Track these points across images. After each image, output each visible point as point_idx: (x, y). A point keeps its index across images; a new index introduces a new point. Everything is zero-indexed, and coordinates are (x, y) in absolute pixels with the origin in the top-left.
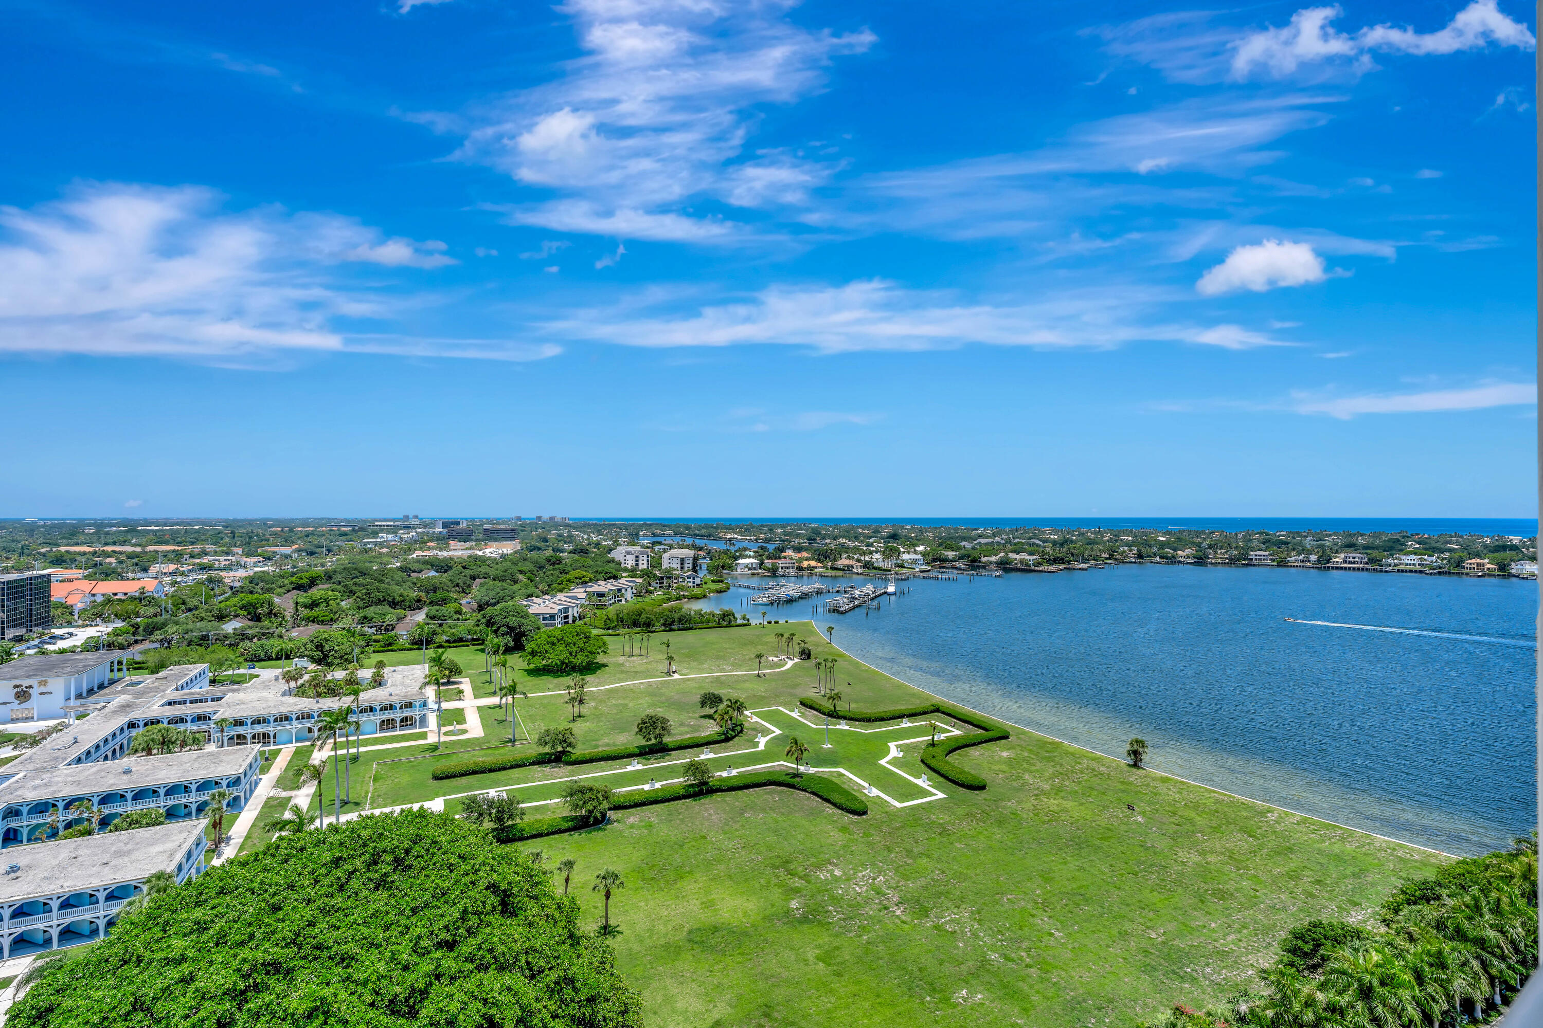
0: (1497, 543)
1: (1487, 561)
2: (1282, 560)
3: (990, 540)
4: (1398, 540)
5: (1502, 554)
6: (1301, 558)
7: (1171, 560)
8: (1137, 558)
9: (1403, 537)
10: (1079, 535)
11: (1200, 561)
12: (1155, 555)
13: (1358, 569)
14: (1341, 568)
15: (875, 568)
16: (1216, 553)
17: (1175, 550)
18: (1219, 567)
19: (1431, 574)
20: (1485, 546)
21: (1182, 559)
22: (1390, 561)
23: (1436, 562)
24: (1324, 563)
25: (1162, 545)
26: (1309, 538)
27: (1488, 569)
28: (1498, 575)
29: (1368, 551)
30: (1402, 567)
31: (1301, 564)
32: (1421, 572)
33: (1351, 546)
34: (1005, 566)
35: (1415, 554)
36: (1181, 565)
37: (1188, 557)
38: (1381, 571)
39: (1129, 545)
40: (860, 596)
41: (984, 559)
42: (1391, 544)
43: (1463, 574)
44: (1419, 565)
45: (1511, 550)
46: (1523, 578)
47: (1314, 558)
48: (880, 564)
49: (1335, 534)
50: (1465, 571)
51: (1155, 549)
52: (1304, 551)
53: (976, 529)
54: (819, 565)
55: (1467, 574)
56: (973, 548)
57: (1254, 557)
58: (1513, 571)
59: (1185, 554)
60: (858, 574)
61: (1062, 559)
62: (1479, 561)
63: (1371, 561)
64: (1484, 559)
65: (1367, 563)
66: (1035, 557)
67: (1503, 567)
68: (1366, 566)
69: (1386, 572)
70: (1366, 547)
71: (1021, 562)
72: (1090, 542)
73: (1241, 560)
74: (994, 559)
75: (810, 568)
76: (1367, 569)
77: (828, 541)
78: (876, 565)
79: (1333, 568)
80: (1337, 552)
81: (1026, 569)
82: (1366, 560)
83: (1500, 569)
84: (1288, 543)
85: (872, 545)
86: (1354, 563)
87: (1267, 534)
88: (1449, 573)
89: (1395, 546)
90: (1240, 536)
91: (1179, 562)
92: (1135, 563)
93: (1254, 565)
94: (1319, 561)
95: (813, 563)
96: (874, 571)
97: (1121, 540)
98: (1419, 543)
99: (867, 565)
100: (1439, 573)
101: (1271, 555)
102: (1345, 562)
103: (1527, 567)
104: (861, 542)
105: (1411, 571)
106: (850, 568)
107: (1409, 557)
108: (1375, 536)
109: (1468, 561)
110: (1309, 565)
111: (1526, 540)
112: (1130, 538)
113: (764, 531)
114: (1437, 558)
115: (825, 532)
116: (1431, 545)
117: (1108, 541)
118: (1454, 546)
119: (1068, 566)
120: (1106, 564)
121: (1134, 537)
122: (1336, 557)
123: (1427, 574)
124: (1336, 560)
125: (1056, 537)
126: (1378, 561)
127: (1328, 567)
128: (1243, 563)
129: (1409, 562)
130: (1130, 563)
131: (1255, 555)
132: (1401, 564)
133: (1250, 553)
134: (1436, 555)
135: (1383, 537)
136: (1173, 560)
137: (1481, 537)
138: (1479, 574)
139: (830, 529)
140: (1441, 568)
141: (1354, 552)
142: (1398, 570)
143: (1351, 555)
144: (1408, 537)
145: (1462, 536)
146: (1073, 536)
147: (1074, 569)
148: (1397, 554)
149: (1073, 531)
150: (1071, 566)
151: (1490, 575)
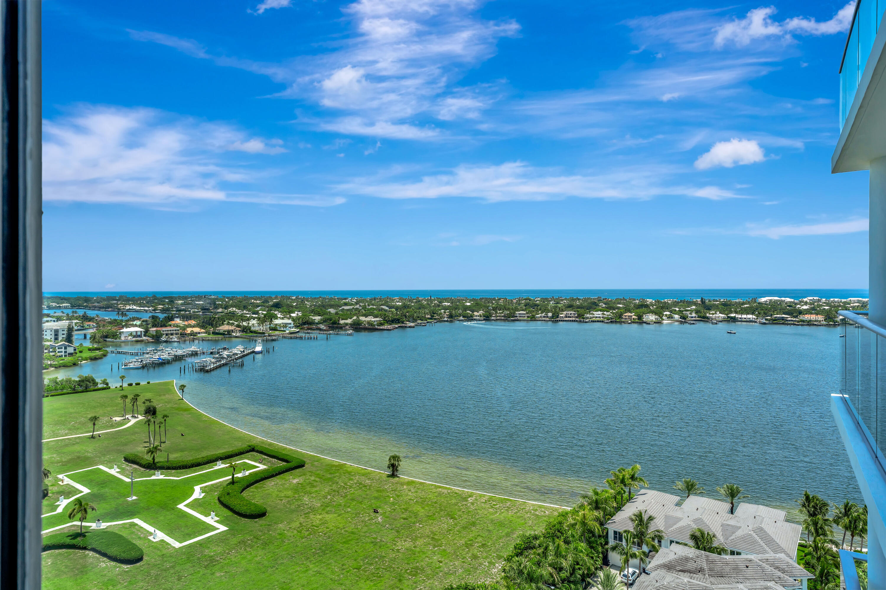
0: (640, 303)
1: (633, 314)
2: (533, 317)
3: (351, 307)
4: (595, 303)
5: (641, 310)
6: (543, 315)
7: (470, 318)
8: (449, 318)
9: (598, 301)
10: (416, 302)
11: (487, 318)
12: (460, 315)
13: (572, 321)
14: (564, 321)
15: (251, 332)
16: (496, 312)
17: (473, 312)
18: (498, 322)
19: (607, 323)
20: (635, 304)
21: (477, 318)
22: (588, 315)
23: (610, 315)
24: (555, 319)
25: (466, 308)
26: (552, 302)
27: (633, 319)
28: (638, 322)
29: (579, 310)
30: (594, 319)
31: (543, 319)
32: (602, 321)
33: (570, 307)
34: (357, 327)
35: (601, 311)
37: (481, 316)
38: (584, 322)
39: (445, 308)
40: (228, 356)
41: (342, 322)
42: (590, 305)
43: (622, 322)
44: (602, 317)
45: (645, 307)
47: (550, 314)
48: (256, 329)
49: (566, 299)
50: (623, 320)
51: (460, 311)
52: (546, 310)
53: (345, 299)
54: (203, 330)
55: (624, 322)
56: (337, 313)
57: (518, 315)
58: (644, 320)
59: (478, 314)
60: (236, 337)
61: (398, 320)
62: (630, 314)
63: (579, 316)
65: (576, 317)
66: (378, 319)
67: (640, 317)
68: (577, 319)
69: (586, 322)
70: (579, 307)
71: (369, 323)
72: (422, 307)
73: (510, 318)
74: (349, 321)
75: (193, 334)
76: (577, 321)
77: (220, 310)
78: (252, 329)
79: (560, 320)
80: (562, 311)
81: (371, 329)
82: (577, 315)
83: (638, 319)
84: (539, 306)
85: (257, 313)
86: (570, 317)
87: (530, 300)
88: (616, 322)
89: (593, 306)
90: (515, 301)
91: (475, 319)
92: (447, 321)
93: (518, 320)
94: (552, 317)
95: (196, 330)
96: (251, 334)
97: (442, 306)
98: (605, 304)
99: (245, 330)
100: (611, 322)
101: (527, 313)
102: (566, 317)
103: (650, 317)
104: (249, 310)
105: (598, 321)
106: (229, 332)
107: (597, 313)
108: (585, 300)
109: (625, 314)
110: (547, 319)
111: (654, 301)
112: (449, 304)
113: (164, 303)
114: (611, 313)
115: (221, 303)
116: (611, 305)
117: (434, 306)
118: (621, 306)
119: (402, 325)
120: (428, 322)
121: (452, 303)
122: (562, 314)
123: (605, 323)
124: (562, 316)
125: (400, 304)
126: (582, 315)
127: (557, 320)
128: (512, 319)
129: (597, 316)
130: (445, 321)
131: (519, 314)
132: (594, 317)
133: (517, 313)
134: (611, 311)
135: (589, 301)
136: (471, 318)
137: (635, 300)
138: (629, 322)
139: (227, 300)
140: (612, 319)
141: (572, 310)
142: (592, 321)
143: (569, 312)
144: (601, 300)
145: (626, 300)
146: (412, 303)
147: (406, 327)
148: (593, 311)
149: (413, 299)
150: (404, 325)
151: (634, 322)
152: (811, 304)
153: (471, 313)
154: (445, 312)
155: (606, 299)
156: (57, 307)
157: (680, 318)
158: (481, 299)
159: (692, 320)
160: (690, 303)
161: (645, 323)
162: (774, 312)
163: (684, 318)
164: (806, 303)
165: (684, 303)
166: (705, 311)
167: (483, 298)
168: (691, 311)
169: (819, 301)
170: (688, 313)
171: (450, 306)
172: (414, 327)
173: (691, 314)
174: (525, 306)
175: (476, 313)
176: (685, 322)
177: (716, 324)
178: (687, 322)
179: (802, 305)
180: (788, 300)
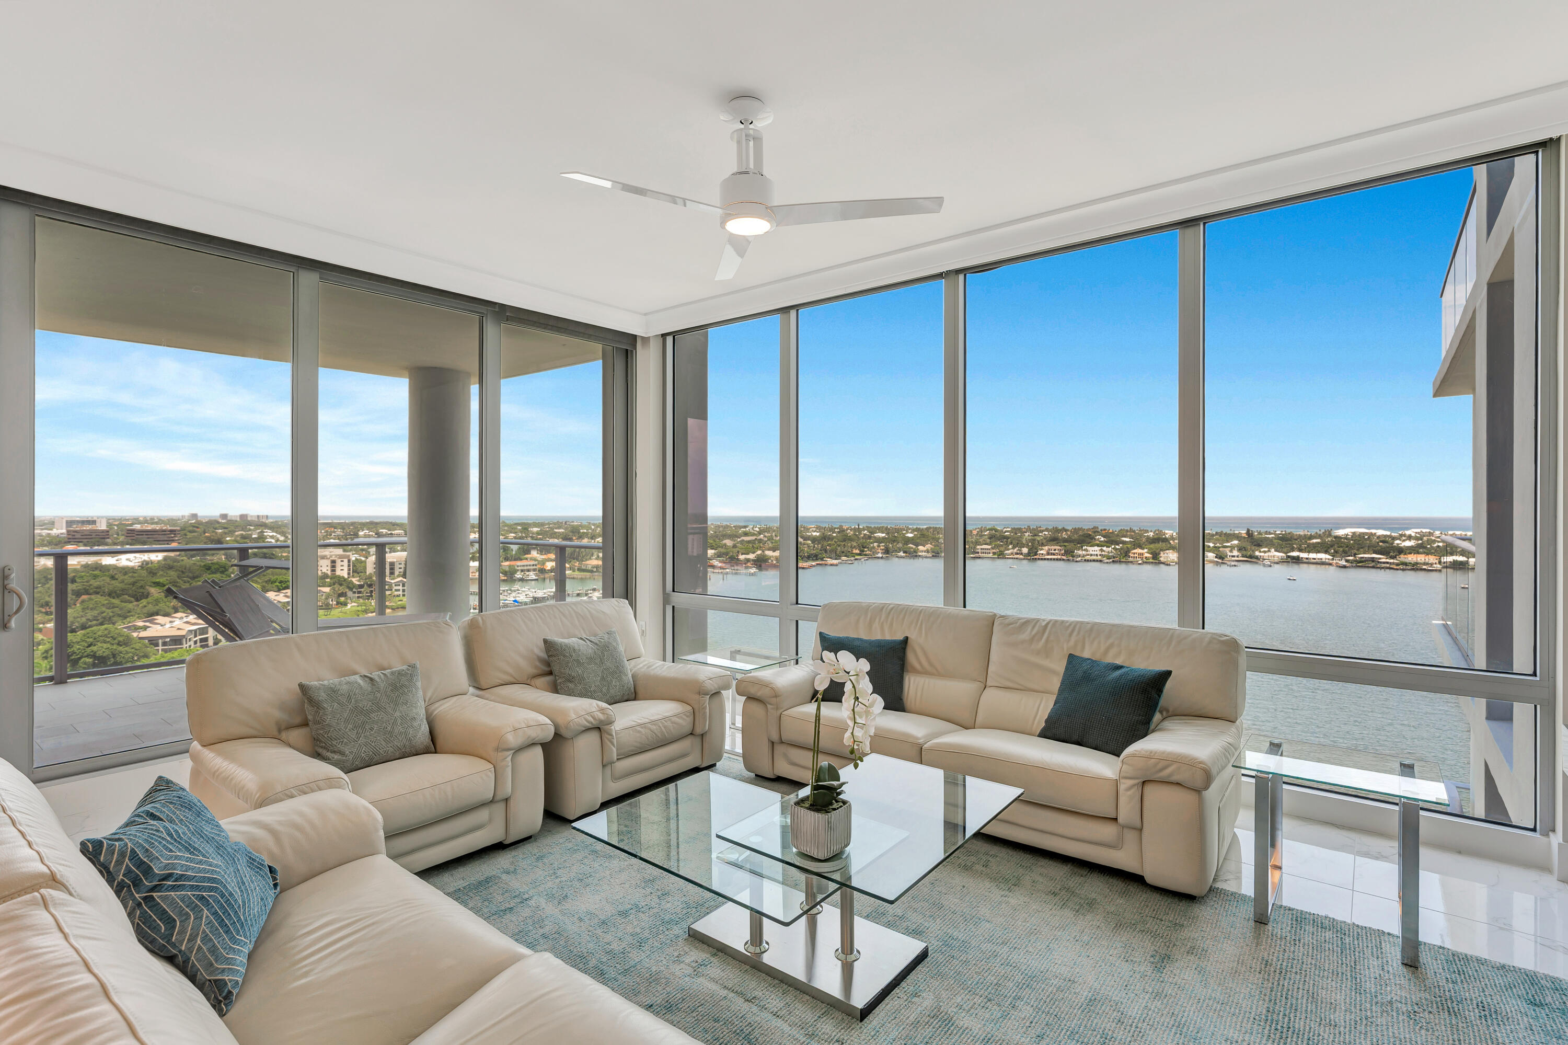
0: (1155, 537)
1: (1146, 550)
2: (1001, 553)
3: (753, 538)
4: (1090, 535)
5: (1157, 545)
6: (1015, 550)
7: (913, 555)
8: (884, 553)
9: (1095, 532)
10: (839, 532)
12: (899, 550)
13: (1057, 559)
14: (1045, 559)
17: (917, 545)
19: (1107, 563)
20: (1148, 537)
21: (924, 554)
23: (1112, 552)
24: (1032, 556)
25: (908, 541)
26: (1027, 534)
27: (1146, 557)
28: (1152, 563)
29: (1066, 544)
30: (1088, 557)
31: (1016, 556)
32: (1101, 561)
33: (1054, 540)
34: (762, 564)
35: (1098, 546)
36: (921, 559)
37: (927, 551)
38: (1073, 560)
39: (879, 541)
41: (742, 557)
42: (1083, 537)
43: (1129, 562)
44: (1100, 555)
45: (1163, 542)
46: (1167, 565)
47: (1025, 550)
49: (1047, 530)
50: (1131, 559)
51: (900, 545)
52: (1019, 544)
53: (745, 527)
55: (1132, 562)
56: (734, 546)
57: (980, 551)
58: (1162, 559)
59: (924, 549)
61: (817, 555)
62: (1140, 551)
63: (1067, 552)
64: (1143, 549)
65: (1063, 554)
67: (1155, 556)
68: (1064, 557)
69: (1076, 561)
70: (1065, 541)
72: (846, 539)
74: (751, 556)
76: (1063, 560)
79: (1039, 559)
80: (1043, 545)
82: (1063, 552)
83: (1153, 558)
84: (1009, 538)
86: (1054, 554)
87: (996, 530)
88: (1120, 561)
89: (1086, 538)
90: (975, 532)
91: (920, 556)
92: (882, 558)
93: (980, 558)
94: (1029, 554)
97: (875, 537)
98: (1104, 536)
100: (1113, 561)
101: (992, 548)
102: (1048, 554)
103: (1170, 555)
105: (1094, 561)
107: (1093, 548)
108: (1076, 530)
109: (1133, 551)
110: (1021, 557)
111: (1175, 534)
112: (884, 535)
113: (516, 531)
114: (1113, 549)
115: (585, 531)
116: (1113, 539)
117: (863, 538)
118: (1127, 539)
119: (821, 562)
120: (856, 559)
121: (887, 534)
122: (1042, 549)
123: (1104, 563)
124: (1041, 552)
125: (818, 534)
126: (1072, 552)
127: (1036, 559)
128: (972, 556)
129: (1093, 553)
130: (878, 558)
131: (982, 549)
132: (1088, 555)
133: (978, 547)
134: (1113, 547)
135: (1081, 533)
136: (915, 554)
137: (1147, 531)
138: (1140, 562)
139: (593, 527)
140: (1114, 557)
141: (1057, 544)
142: (1085, 560)
143: (1053, 547)
144: (1098, 532)
145: (1134, 531)
146: (833, 533)
147: (826, 565)
148: (1087, 546)
149: (835, 528)
150: (823, 562)
151: (1146, 563)
152: (1417, 539)
153: (914, 547)
154: (879, 546)
155: (1105, 530)
156: (388, 534)
157: (1216, 557)
158: (928, 529)
159: (1233, 561)
160: (1229, 537)
161: (1163, 563)
162: (1358, 550)
163: (1221, 557)
164: (1410, 538)
165: (1220, 536)
166: (1253, 548)
167: (930, 528)
168: (1232, 548)
169: (1430, 534)
170: (1227, 550)
171: (886, 538)
172: (837, 565)
173: (1231, 551)
174: (990, 538)
175: (921, 548)
176: (1222, 563)
177: (1270, 566)
178: (1224, 563)
179: (1404, 541)
180: (1380, 532)
